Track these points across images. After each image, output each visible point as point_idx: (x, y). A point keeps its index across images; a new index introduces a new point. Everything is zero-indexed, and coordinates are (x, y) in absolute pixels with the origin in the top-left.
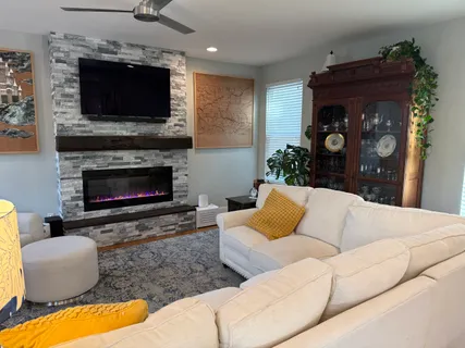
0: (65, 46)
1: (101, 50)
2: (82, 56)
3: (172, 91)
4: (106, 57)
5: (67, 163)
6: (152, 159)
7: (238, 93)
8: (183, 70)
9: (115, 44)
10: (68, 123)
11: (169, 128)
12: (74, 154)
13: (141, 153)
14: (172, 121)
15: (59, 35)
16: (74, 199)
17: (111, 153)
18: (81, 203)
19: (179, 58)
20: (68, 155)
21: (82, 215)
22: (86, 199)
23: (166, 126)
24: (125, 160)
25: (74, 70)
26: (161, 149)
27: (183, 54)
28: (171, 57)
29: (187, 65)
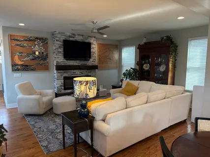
0: (59, 36)
1: (70, 37)
2: (64, 39)
3: (92, 50)
4: (71, 39)
5: (59, 74)
6: (85, 73)
7: (112, 50)
9: (74, 34)
10: (59, 61)
11: (90, 62)
12: (61, 71)
13: (82, 71)
14: (91, 60)
15: (57, 32)
16: (60, 86)
17: (72, 71)
18: (63, 88)
19: (94, 38)
20: (60, 71)
21: (63, 91)
23: (89, 61)
24: (77, 73)
25: (62, 43)
26: (88, 69)
27: (95, 37)
28: (91, 38)
29: (96, 41)
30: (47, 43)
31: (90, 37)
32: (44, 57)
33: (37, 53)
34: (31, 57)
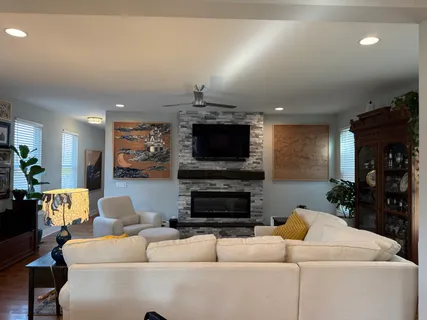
0: (186, 118)
1: (206, 118)
2: (195, 123)
3: (252, 140)
4: (209, 122)
5: (183, 186)
6: (235, 186)
7: (312, 136)
8: (261, 124)
9: (215, 113)
10: (185, 162)
11: (249, 164)
12: (188, 181)
13: (228, 182)
14: (251, 160)
15: (184, 112)
16: (185, 209)
17: (209, 181)
18: (189, 212)
19: (259, 116)
20: (184, 181)
21: (189, 219)
22: (192, 209)
23: (247, 163)
24: (218, 186)
25: (190, 131)
26: (243, 180)
27: (261, 114)
28: (252, 116)
29: (265, 120)
30: (169, 132)
31: (252, 114)
32: (163, 156)
33: (152, 149)
34: (143, 155)
